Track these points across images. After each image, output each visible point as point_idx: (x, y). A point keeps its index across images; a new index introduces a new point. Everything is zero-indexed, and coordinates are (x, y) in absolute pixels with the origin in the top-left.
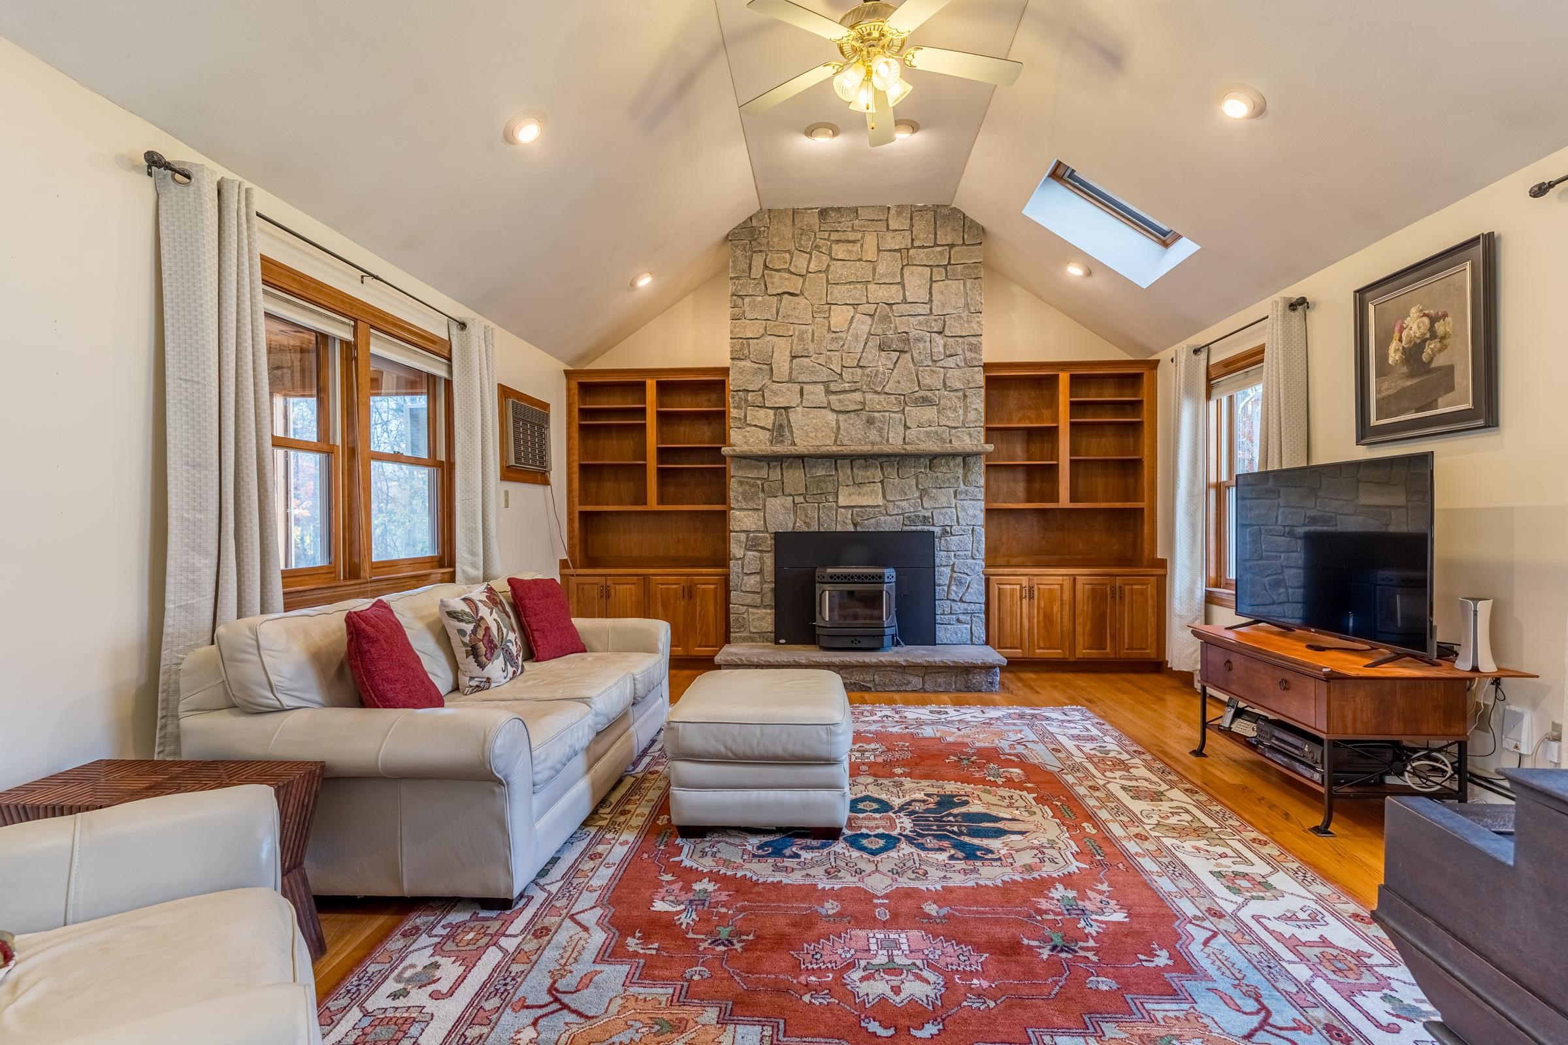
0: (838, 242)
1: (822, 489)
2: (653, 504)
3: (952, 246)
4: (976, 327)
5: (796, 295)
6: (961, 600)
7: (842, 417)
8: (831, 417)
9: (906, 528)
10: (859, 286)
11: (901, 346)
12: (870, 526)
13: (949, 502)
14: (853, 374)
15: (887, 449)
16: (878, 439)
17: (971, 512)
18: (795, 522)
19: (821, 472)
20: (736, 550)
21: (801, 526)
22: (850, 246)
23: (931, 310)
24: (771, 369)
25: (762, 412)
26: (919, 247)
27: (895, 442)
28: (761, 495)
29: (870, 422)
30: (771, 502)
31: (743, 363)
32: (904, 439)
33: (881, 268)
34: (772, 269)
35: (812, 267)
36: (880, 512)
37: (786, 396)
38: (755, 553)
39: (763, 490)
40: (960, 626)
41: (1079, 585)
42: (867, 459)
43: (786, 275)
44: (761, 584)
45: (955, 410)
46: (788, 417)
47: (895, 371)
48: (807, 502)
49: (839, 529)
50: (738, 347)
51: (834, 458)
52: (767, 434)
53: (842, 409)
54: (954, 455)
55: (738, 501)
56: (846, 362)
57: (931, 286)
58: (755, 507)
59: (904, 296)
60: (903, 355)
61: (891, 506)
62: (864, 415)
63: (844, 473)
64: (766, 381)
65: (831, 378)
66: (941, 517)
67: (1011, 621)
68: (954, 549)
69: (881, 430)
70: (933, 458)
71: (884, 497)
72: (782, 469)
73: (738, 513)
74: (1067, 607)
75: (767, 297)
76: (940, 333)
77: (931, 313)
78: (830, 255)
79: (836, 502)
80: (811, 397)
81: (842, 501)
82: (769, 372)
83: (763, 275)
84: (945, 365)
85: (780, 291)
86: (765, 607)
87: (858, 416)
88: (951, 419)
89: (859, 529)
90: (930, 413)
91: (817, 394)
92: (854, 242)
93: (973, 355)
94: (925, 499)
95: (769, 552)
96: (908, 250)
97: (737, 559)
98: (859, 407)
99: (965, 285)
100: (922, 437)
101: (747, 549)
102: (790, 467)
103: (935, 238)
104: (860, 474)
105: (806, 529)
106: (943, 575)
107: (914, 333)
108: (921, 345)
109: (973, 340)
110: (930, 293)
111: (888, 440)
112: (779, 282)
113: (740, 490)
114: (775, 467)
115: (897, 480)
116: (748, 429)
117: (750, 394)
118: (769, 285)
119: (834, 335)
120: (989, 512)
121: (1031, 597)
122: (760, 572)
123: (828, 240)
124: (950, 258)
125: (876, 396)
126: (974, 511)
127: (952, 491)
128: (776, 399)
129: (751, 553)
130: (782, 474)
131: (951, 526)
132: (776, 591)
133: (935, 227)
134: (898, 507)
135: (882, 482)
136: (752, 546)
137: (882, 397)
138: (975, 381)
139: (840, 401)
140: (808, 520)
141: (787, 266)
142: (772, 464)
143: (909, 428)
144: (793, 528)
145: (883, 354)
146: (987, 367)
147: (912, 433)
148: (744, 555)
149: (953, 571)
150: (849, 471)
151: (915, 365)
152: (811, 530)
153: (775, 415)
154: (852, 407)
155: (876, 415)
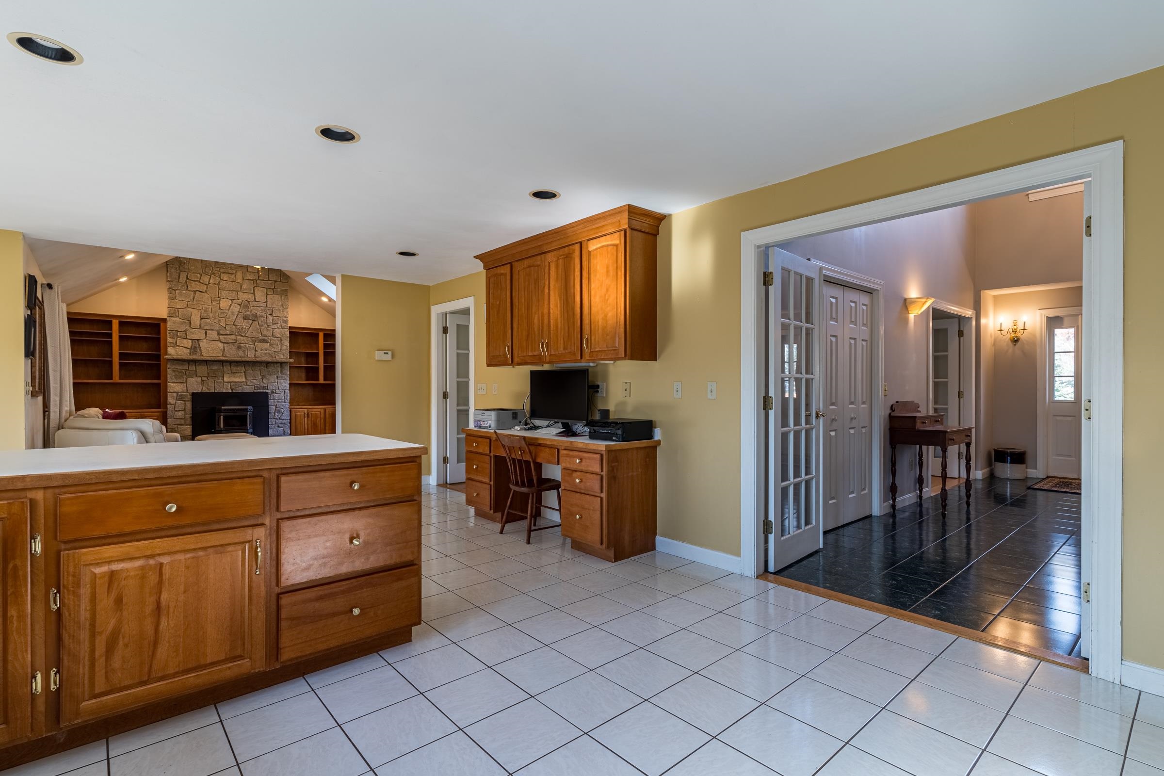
0: (224, 273)
1: (216, 374)
2: (116, 378)
3: (276, 281)
4: (286, 314)
5: (203, 292)
6: (280, 419)
7: (225, 345)
8: (221, 345)
9: (255, 391)
10: (234, 292)
11: (254, 318)
12: (239, 390)
13: (274, 380)
14: (231, 327)
15: (248, 359)
16: (243, 355)
17: (284, 385)
18: (203, 388)
19: (215, 367)
20: (170, 400)
21: (205, 390)
22: (230, 275)
23: (267, 305)
24: (190, 323)
25: (185, 341)
26: (261, 280)
27: (250, 356)
28: (185, 376)
29: (239, 348)
30: (190, 380)
31: (175, 319)
32: (255, 355)
33: (244, 286)
34: (190, 280)
35: (211, 281)
36: (244, 384)
37: (198, 334)
38: (181, 402)
39: (186, 374)
40: (279, 429)
41: (327, 412)
42: (238, 363)
43: (198, 284)
44: (185, 415)
45: (277, 345)
46: (199, 343)
47: (251, 328)
48: (208, 380)
49: (224, 391)
50: (172, 312)
51: (222, 362)
52: (188, 351)
53: (226, 342)
54: (277, 363)
55: (172, 379)
56: (228, 322)
57: (267, 297)
58: (181, 381)
59: (255, 298)
60: (254, 322)
61: (249, 382)
62: (236, 345)
63: (227, 368)
64: (188, 327)
65: (221, 329)
66: (271, 386)
67: (300, 426)
68: (277, 399)
69: (244, 351)
70: (267, 364)
71: (246, 378)
72: (195, 365)
73: (172, 384)
74: (322, 420)
75: (188, 292)
76: (270, 315)
77: (267, 306)
78: (220, 277)
79: (223, 380)
80: (211, 336)
81: (226, 379)
82: (189, 324)
83: (186, 282)
84: (273, 327)
85: (194, 290)
86: (187, 425)
87: (233, 345)
88: (276, 348)
89: (234, 391)
90: (267, 346)
91: (214, 335)
92: (232, 274)
93: (285, 325)
94: (264, 379)
95: (188, 401)
96: (257, 280)
97: (171, 404)
98: (234, 341)
99: (281, 297)
100: (263, 355)
101: (177, 400)
102: (200, 365)
103: (269, 278)
104: (234, 369)
105: (208, 391)
106: (272, 409)
107: (259, 314)
108: (262, 319)
109: (285, 319)
110: (266, 299)
111: (247, 355)
112: (194, 286)
113: (173, 374)
114: (192, 365)
115: (251, 372)
116: (178, 347)
117: (179, 333)
118: (189, 287)
119: (222, 311)
120: (291, 384)
121: (308, 417)
122: (184, 410)
123: (219, 271)
124: (275, 286)
125: (242, 338)
126: (285, 384)
127: (276, 376)
128: (193, 335)
129: (179, 402)
130: (196, 368)
131: (275, 390)
132: (193, 418)
133: (268, 273)
134: (252, 382)
135: (244, 372)
136: (180, 398)
137: (245, 338)
138: (285, 334)
139: (225, 338)
140: (209, 388)
141: (198, 280)
142: (190, 363)
143: (257, 351)
144: (202, 390)
145: (245, 321)
146: (290, 328)
147: (258, 353)
148: (176, 403)
149: (276, 407)
150: (229, 367)
151: (259, 326)
152: (211, 391)
153: (192, 342)
154: (230, 341)
155: (242, 345)
